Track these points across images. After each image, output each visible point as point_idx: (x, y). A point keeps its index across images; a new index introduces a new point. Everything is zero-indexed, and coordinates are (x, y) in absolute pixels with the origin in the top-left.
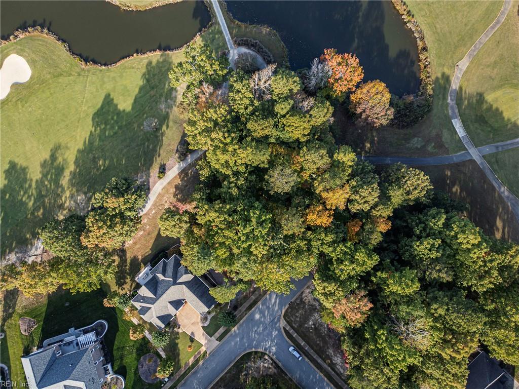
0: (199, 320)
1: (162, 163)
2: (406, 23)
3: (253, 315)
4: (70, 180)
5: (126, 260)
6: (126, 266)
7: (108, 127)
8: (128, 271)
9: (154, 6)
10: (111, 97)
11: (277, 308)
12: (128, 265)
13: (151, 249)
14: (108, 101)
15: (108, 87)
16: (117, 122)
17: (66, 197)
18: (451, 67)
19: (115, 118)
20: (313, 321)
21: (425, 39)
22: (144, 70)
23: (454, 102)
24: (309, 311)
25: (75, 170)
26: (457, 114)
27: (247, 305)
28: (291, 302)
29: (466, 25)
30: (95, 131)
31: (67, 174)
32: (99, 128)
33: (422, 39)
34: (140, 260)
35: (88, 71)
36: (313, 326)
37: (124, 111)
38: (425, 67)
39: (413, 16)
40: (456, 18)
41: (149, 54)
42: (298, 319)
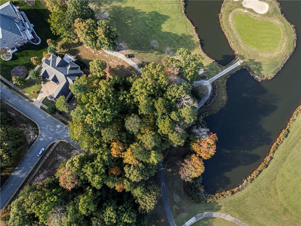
0: (50, 94)
1: (135, 55)
2: (246, 179)
3: (58, 124)
4: (116, 7)
5: (77, 47)
6: (73, 47)
7: (150, 21)
8: (71, 49)
9: (225, 32)
10: (168, 19)
11: (65, 136)
12: (74, 48)
13: (85, 59)
14: (165, 18)
15: (173, 16)
16: (154, 25)
17: (106, 6)
18: (225, 211)
19: (156, 24)
20: (61, 158)
21: (239, 192)
22: (187, 34)
23: (205, 216)
24: (67, 155)
25: (122, 8)
26: (198, 220)
27: (64, 119)
28: (70, 144)
30: (147, 14)
31: (119, 4)
32: (148, 16)
33: (239, 190)
34: (78, 54)
35: (180, 3)
36: (58, 159)
37: (161, 28)
38: (222, 195)
39: (251, 182)
40: (255, 208)
41: (196, 35)
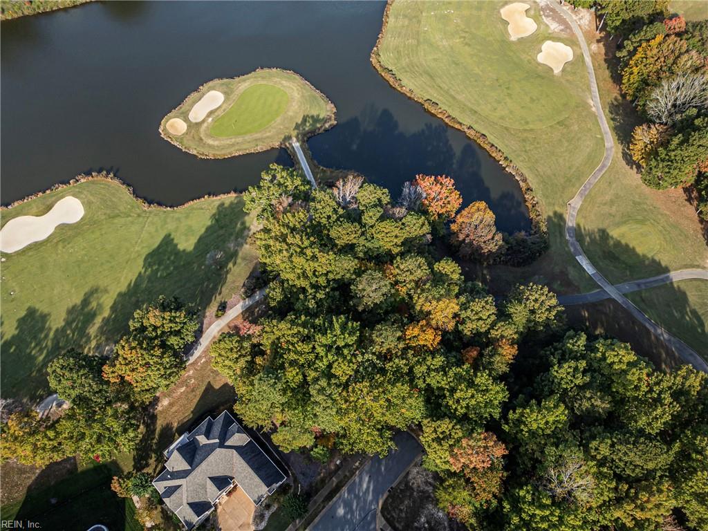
1: (223, 301)
2: (504, 168)
3: (334, 509)
4: (101, 328)
5: (155, 430)
6: (153, 439)
7: (162, 267)
8: (154, 447)
10: (172, 237)
11: (370, 497)
12: (157, 437)
13: (192, 412)
14: (168, 241)
15: (170, 227)
16: (173, 262)
17: (90, 348)
18: (563, 206)
19: (172, 258)
20: (426, 516)
21: (528, 181)
22: (214, 211)
23: (574, 239)
24: (419, 501)
25: (110, 316)
26: (581, 251)
27: (324, 492)
28: (392, 488)
29: (570, 168)
30: (145, 272)
31: (98, 321)
32: (150, 269)
33: (525, 180)
34: (174, 429)
35: (150, 212)
36: (426, 525)
37: (184, 251)
38: (533, 207)
39: (511, 161)
40: (558, 163)
41: (222, 196)
42: (404, 515)
